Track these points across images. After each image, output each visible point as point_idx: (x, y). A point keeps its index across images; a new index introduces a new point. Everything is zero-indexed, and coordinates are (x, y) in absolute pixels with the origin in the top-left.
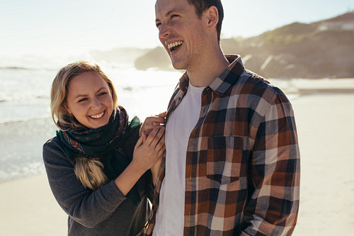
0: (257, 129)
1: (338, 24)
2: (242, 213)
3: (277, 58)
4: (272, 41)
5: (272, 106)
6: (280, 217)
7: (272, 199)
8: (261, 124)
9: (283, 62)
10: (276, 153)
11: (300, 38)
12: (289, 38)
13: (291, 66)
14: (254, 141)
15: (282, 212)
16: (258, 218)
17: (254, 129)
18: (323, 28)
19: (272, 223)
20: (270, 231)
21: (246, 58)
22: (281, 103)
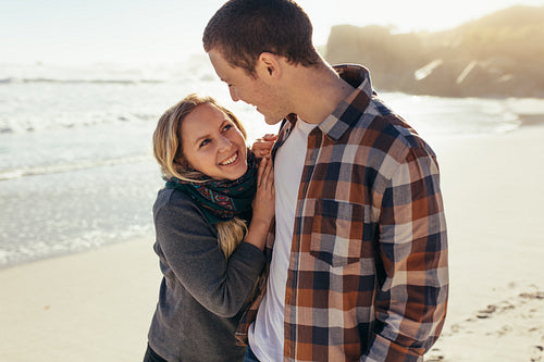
0: (382, 196)
2: (372, 307)
3: (484, 65)
5: (402, 166)
6: (425, 311)
7: (410, 287)
8: (387, 189)
9: (493, 70)
10: (411, 229)
13: (506, 78)
14: (379, 211)
15: (427, 303)
16: (396, 316)
17: (378, 196)
19: (416, 321)
20: (414, 332)
21: (433, 65)
22: (415, 159)
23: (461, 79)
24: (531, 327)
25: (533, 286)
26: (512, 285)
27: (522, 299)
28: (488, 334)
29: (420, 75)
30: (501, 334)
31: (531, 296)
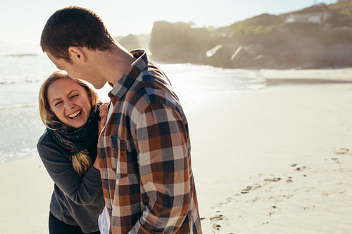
1: (305, 16)
3: (246, 48)
4: (242, 32)
5: (141, 115)
9: (252, 52)
10: (149, 157)
11: (269, 29)
12: (258, 29)
13: (259, 57)
18: (291, 20)
19: (155, 215)
21: (217, 48)
22: (151, 111)
23: (233, 57)
24: (270, 196)
25: (271, 175)
26: (260, 175)
27: (265, 182)
28: (247, 202)
29: (209, 54)
30: (254, 201)
31: (270, 180)
